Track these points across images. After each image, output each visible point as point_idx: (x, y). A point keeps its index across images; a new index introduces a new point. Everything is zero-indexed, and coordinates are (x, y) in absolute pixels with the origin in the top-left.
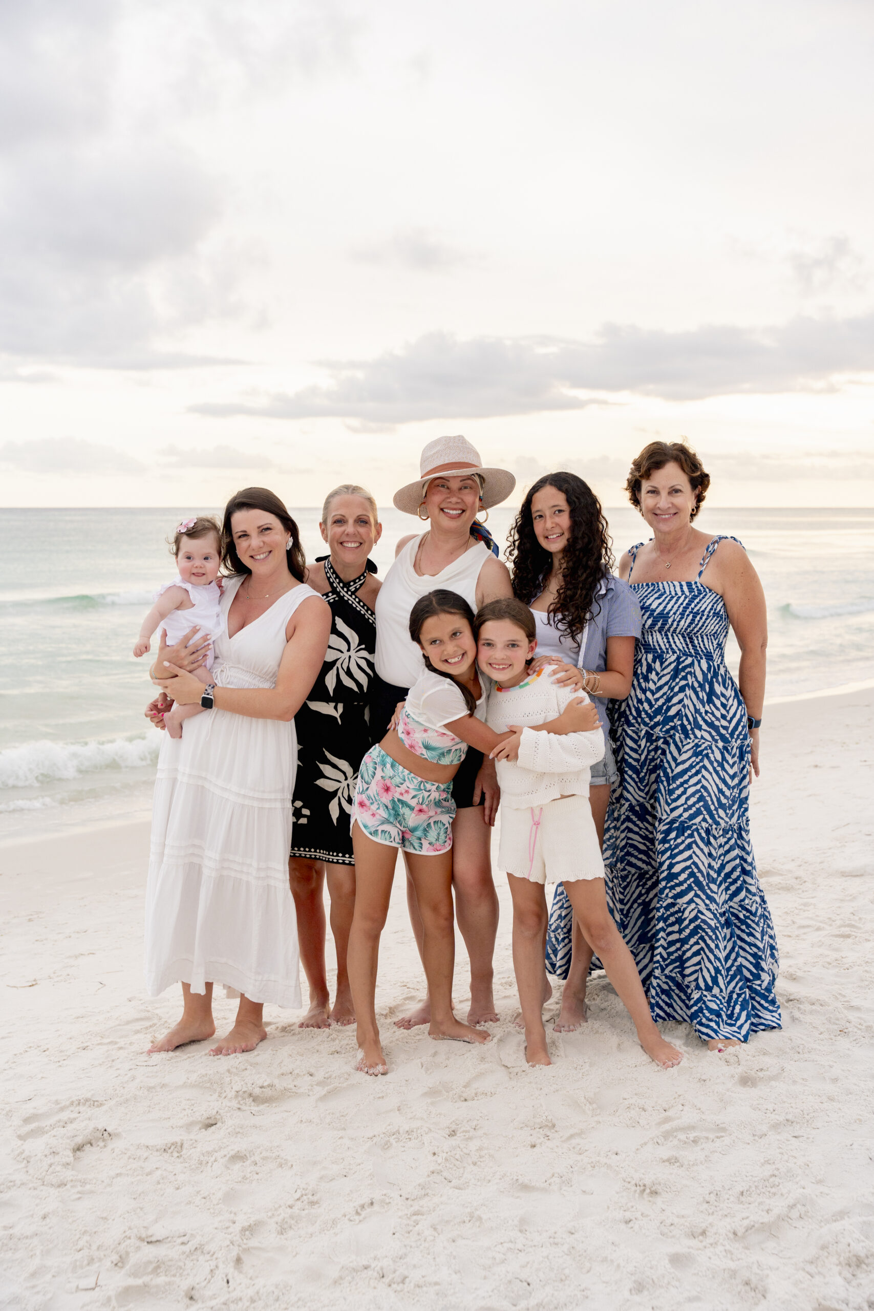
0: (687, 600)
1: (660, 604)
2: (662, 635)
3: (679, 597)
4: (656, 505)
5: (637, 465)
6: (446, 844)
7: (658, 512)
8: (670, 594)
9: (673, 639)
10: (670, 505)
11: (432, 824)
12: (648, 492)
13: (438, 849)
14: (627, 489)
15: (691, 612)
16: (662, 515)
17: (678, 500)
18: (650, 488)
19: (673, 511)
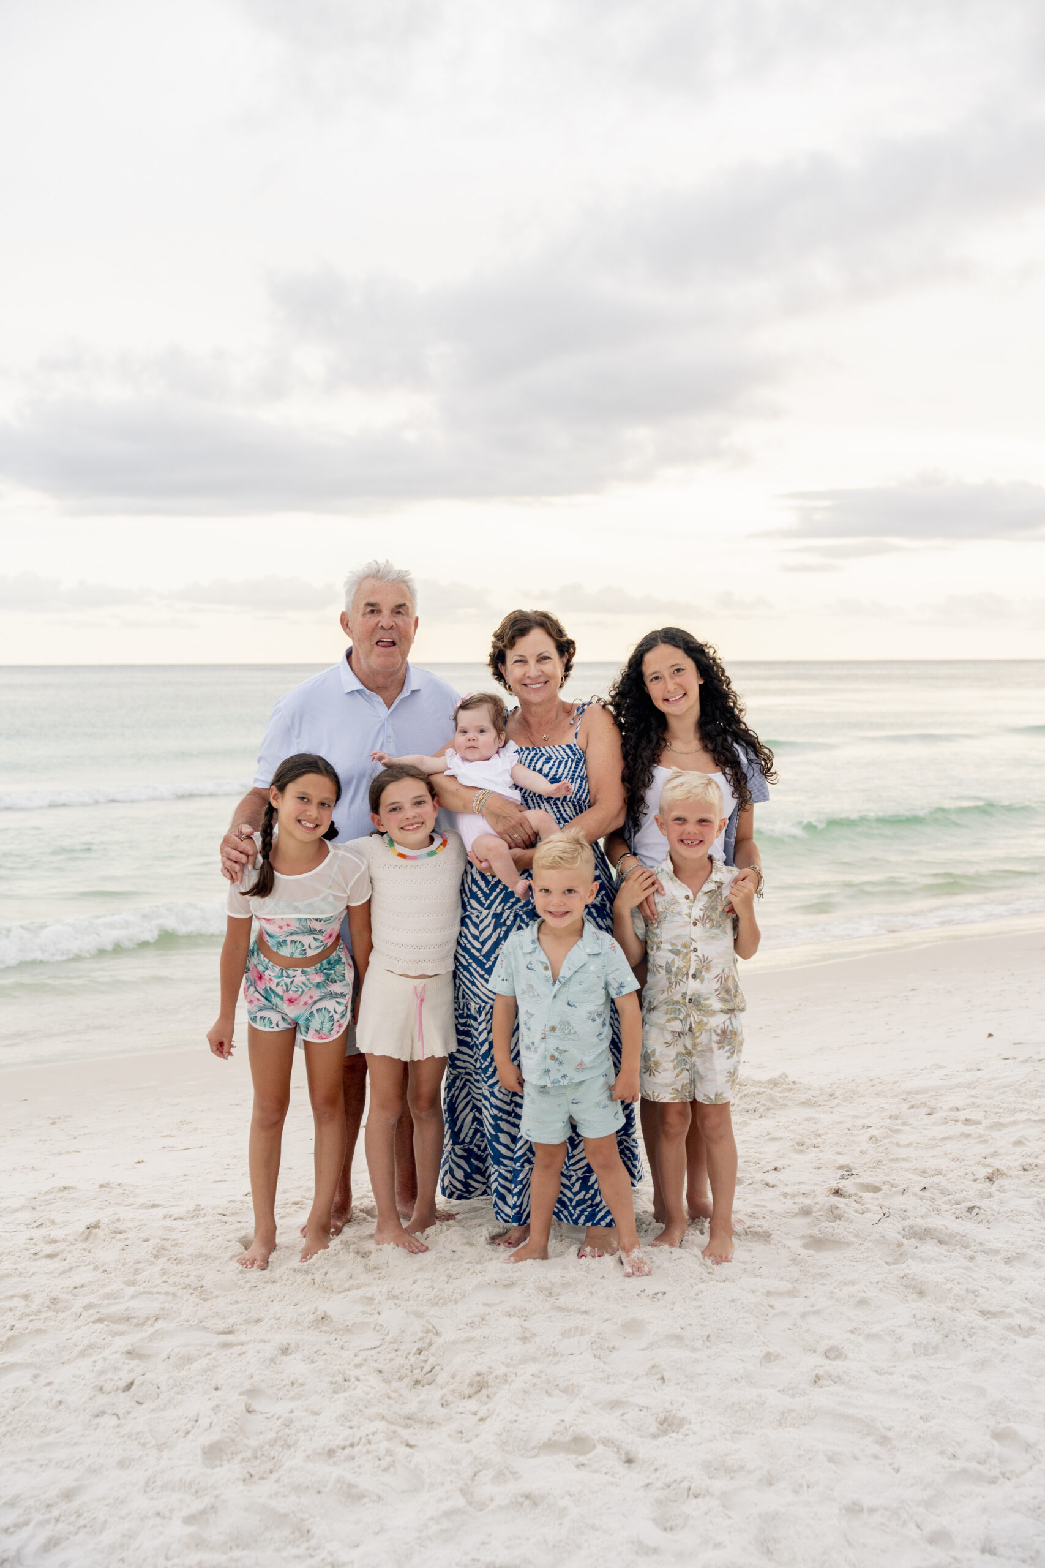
0: (574, 763)
1: (551, 768)
2: (550, 804)
3: (567, 761)
4: (525, 674)
5: (499, 636)
6: (332, 1032)
7: (527, 681)
8: (557, 759)
9: (563, 807)
10: (540, 673)
11: (315, 1012)
12: (515, 662)
13: (324, 1037)
14: (489, 665)
15: (579, 776)
16: (533, 684)
17: (547, 667)
18: (517, 658)
19: (543, 679)
